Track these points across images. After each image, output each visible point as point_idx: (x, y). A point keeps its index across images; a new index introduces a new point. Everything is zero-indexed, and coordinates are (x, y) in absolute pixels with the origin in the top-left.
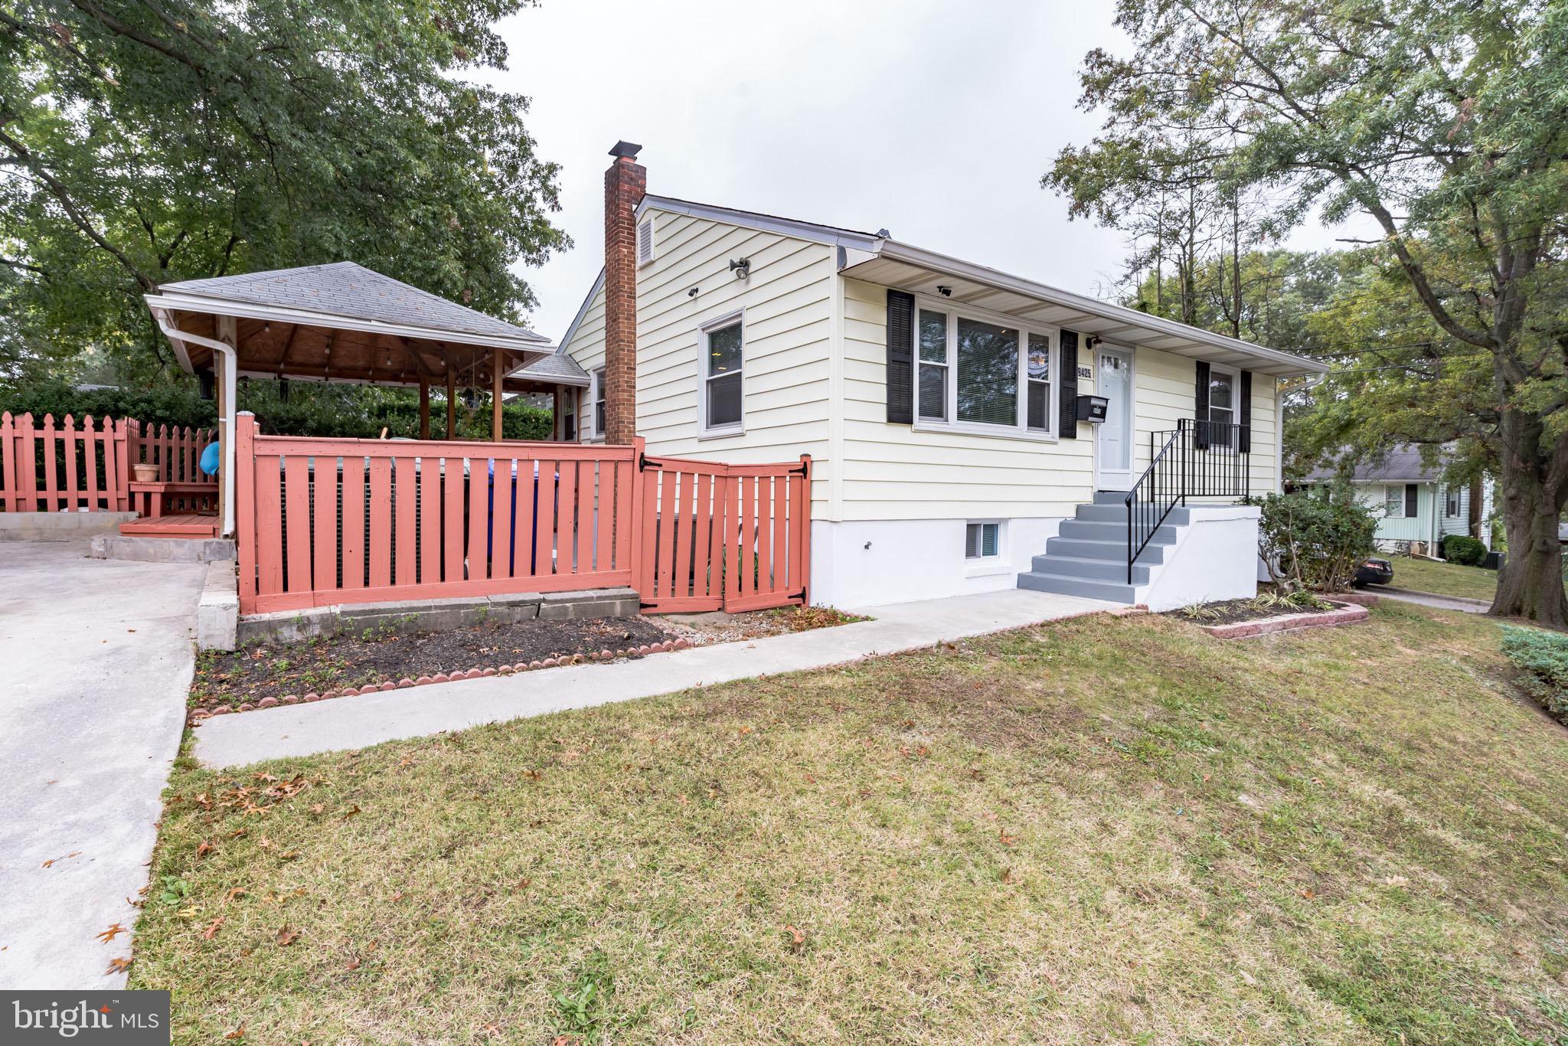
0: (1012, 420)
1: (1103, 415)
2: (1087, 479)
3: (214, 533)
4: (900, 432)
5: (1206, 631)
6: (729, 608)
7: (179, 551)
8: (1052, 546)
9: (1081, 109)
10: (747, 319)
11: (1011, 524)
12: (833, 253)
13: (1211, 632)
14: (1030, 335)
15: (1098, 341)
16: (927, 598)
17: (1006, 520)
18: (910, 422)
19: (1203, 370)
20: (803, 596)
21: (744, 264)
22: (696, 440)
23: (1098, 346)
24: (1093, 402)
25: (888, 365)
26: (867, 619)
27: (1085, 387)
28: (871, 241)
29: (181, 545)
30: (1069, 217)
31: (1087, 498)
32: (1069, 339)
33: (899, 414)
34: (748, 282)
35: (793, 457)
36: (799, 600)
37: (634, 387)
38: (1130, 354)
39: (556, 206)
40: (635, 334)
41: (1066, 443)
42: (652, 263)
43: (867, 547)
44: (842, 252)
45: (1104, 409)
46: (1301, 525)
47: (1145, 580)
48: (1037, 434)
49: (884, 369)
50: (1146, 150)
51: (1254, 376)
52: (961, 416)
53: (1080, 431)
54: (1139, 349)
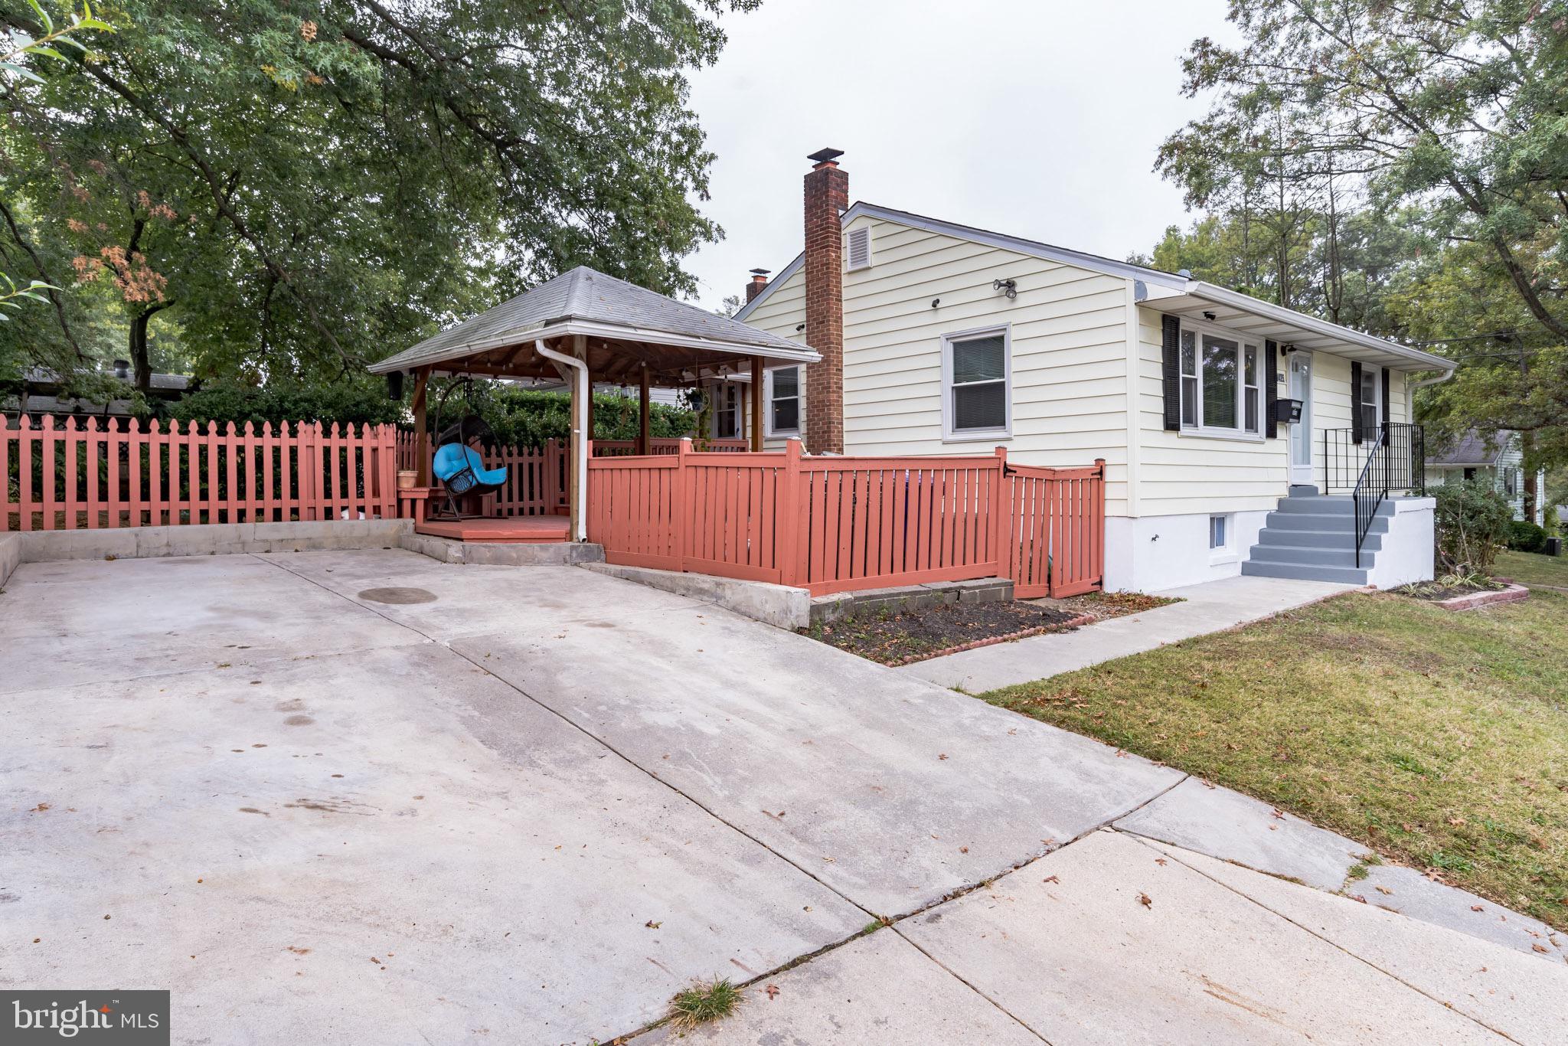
0: (1233, 424)
1: (1298, 417)
2: (1282, 475)
3: (570, 536)
4: (1172, 436)
5: (1436, 604)
6: (1057, 594)
7: (544, 555)
8: (1264, 537)
9: (1184, 95)
10: (1012, 335)
11: (1237, 517)
12: (1130, 286)
13: (1442, 605)
14: (1246, 346)
15: (1293, 349)
16: (1187, 584)
17: (1232, 514)
18: (1178, 429)
19: (1356, 367)
20: (1100, 583)
21: (1010, 285)
22: (940, 443)
23: (1293, 353)
24: (1294, 405)
25: (1164, 381)
26: (1179, 600)
27: (1283, 392)
28: (1184, 282)
29: (546, 549)
30: (1185, 207)
31: (1284, 492)
32: (1271, 348)
33: (1171, 425)
34: (1013, 299)
35: (1087, 461)
36: (1096, 587)
37: (841, 388)
38: (1309, 359)
39: (705, 196)
40: (841, 336)
41: (1270, 442)
42: (869, 268)
43: (1154, 539)
44: (1140, 288)
45: (1299, 411)
46: (1470, 514)
47: (1372, 564)
48: (1251, 436)
49: (1160, 384)
50: (1244, 136)
51: (1392, 373)
52: (1207, 422)
53: (1281, 432)
54: (1315, 354)
